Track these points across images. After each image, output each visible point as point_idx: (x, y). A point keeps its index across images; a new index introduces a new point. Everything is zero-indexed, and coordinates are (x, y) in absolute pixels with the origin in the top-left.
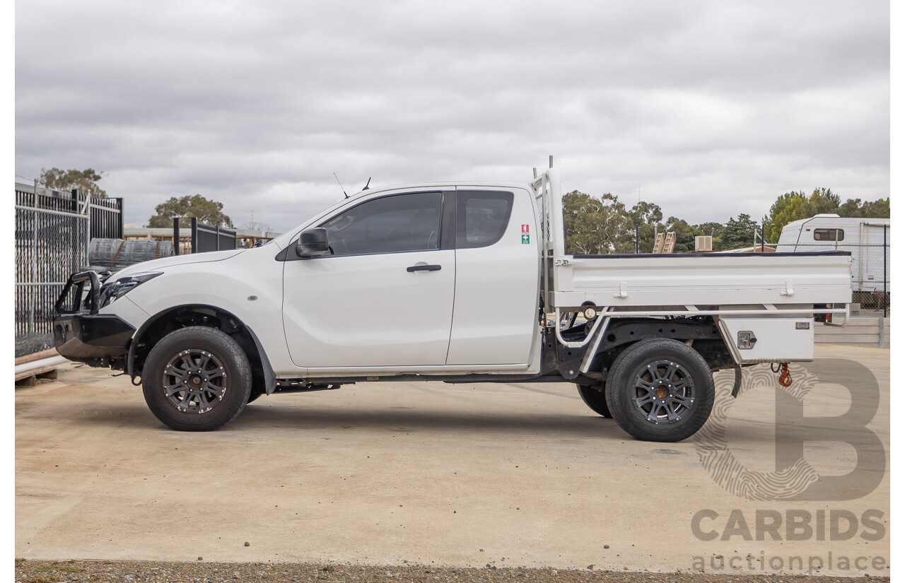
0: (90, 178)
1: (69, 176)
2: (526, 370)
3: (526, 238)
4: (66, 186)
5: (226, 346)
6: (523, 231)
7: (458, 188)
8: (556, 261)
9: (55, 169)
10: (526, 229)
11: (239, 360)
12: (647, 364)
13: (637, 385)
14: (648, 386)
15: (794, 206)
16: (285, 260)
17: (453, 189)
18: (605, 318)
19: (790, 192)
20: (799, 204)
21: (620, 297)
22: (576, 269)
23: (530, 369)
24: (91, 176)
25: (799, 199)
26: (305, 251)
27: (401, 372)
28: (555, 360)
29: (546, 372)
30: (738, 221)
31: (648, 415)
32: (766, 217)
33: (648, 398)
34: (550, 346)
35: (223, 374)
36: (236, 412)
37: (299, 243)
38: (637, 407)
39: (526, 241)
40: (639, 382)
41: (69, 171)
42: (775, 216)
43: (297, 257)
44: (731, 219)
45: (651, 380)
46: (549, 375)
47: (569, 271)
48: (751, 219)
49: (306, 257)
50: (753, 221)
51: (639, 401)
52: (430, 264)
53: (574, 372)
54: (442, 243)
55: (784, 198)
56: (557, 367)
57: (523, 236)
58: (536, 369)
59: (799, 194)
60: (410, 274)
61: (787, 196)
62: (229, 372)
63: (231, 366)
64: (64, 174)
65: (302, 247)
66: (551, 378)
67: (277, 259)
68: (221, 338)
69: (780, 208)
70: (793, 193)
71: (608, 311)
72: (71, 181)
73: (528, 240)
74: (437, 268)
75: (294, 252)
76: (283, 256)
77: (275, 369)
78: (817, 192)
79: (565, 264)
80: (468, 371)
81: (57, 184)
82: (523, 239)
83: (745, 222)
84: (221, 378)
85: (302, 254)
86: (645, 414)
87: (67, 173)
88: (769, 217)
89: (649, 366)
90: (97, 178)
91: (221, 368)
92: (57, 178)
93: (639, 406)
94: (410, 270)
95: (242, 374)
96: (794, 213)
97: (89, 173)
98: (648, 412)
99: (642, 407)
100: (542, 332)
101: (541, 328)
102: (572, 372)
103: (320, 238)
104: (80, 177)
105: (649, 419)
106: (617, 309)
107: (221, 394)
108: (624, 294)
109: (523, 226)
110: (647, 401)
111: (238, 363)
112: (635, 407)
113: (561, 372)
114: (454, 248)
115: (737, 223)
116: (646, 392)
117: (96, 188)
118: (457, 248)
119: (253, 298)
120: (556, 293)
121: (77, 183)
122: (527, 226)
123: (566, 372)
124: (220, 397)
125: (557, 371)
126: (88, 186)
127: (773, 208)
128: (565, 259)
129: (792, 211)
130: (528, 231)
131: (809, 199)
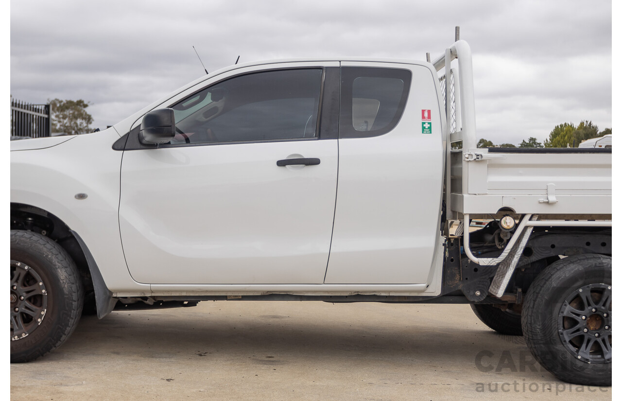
0: (81, 106)
1: (66, 105)
2: (423, 291)
3: (427, 126)
4: (64, 111)
5: (47, 256)
6: (423, 117)
7: (343, 64)
8: (467, 156)
9: (57, 100)
10: (426, 115)
11: (64, 274)
12: (579, 287)
13: (565, 314)
14: (578, 315)
15: (566, 133)
16: (124, 150)
17: (337, 64)
18: (526, 228)
19: (563, 123)
20: (570, 132)
21: (548, 203)
22: (492, 165)
23: (429, 290)
24: (82, 104)
25: (570, 128)
26: (148, 137)
27: (268, 292)
28: (458, 277)
29: (447, 292)
30: (528, 142)
31: (578, 351)
32: (547, 140)
33: (578, 330)
34: (452, 260)
35: (44, 291)
36: (59, 339)
37: (142, 128)
38: (565, 341)
39: (427, 130)
40: (568, 309)
41: (66, 101)
42: (553, 140)
43: (139, 145)
44: (524, 141)
45: (581, 307)
46: (450, 295)
47: (482, 168)
48: (538, 141)
49: (151, 146)
50: (538, 142)
51: (567, 334)
52: (306, 157)
53: (482, 292)
54: (323, 131)
55: (559, 127)
56: (460, 287)
57: (423, 123)
58: (436, 289)
59: (570, 125)
60: (281, 168)
61: (561, 126)
62: (50, 289)
63: (52, 282)
64: (62, 103)
65: (144, 133)
66: (451, 299)
67: (115, 147)
68: (41, 247)
69: (556, 134)
70: (566, 124)
71: (530, 219)
72: (67, 108)
73: (430, 128)
74: (315, 162)
75: (136, 140)
76: (122, 145)
77: (109, 286)
78: (582, 124)
79: (478, 159)
80: (351, 292)
81: (58, 110)
82: (424, 128)
83: (533, 143)
84: (41, 296)
85: (144, 142)
86: (574, 349)
87: (65, 102)
88: (549, 140)
89: (581, 290)
90: (86, 106)
91: (41, 284)
92: (58, 105)
93: (567, 340)
94: (281, 163)
95: (66, 291)
96: (566, 137)
97: (80, 103)
98: (579, 347)
99: (570, 342)
100: (444, 245)
101: (443, 239)
102: (478, 293)
103: (165, 120)
104: (73, 105)
105: (579, 357)
106: (541, 217)
107: (40, 316)
108: (552, 198)
109: (423, 111)
110: (577, 334)
111: (62, 278)
112: (562, 342)
113: (465, 292)
114: (337, 136)
115: (527, 143)
116: (576, 322)
117: (84, 113)
118: (341, 138)
119: (81, 196)
120: (465, 196)
121: (72, 109)
122: (429, 112)
123: (472, 293)
124: (39, 320)
125: (460, 291)
126: (79, 111)
127: (551, 134)
128: (478, 153)
129: (565, 136)
130: (429, 117)
131: (577, 128)
